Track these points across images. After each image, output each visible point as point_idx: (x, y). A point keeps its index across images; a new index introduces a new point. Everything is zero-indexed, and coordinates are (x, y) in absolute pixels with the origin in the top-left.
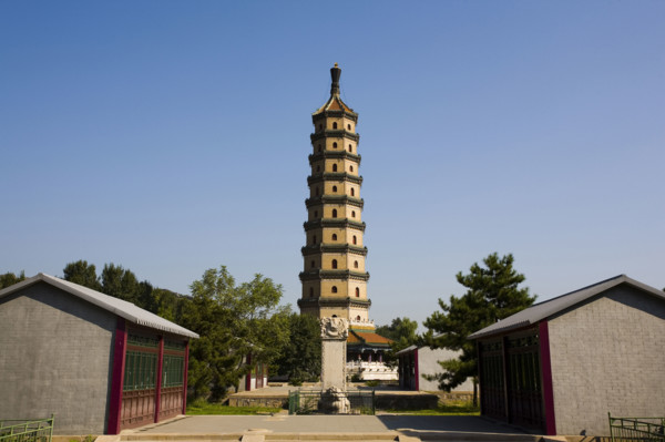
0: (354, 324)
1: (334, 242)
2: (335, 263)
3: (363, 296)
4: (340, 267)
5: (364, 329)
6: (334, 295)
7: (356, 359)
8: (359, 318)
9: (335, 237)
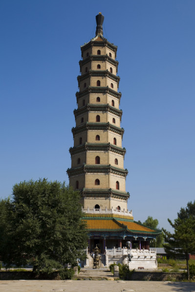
0: (115, 213)
1: (98, 142)
2: (98, 159)
3: (123, 189)
4: (103, 163)
5: (125, 218)
6: (97, 187)
7: (117, 247)
8: (119, 208)
9: (98, 137)
